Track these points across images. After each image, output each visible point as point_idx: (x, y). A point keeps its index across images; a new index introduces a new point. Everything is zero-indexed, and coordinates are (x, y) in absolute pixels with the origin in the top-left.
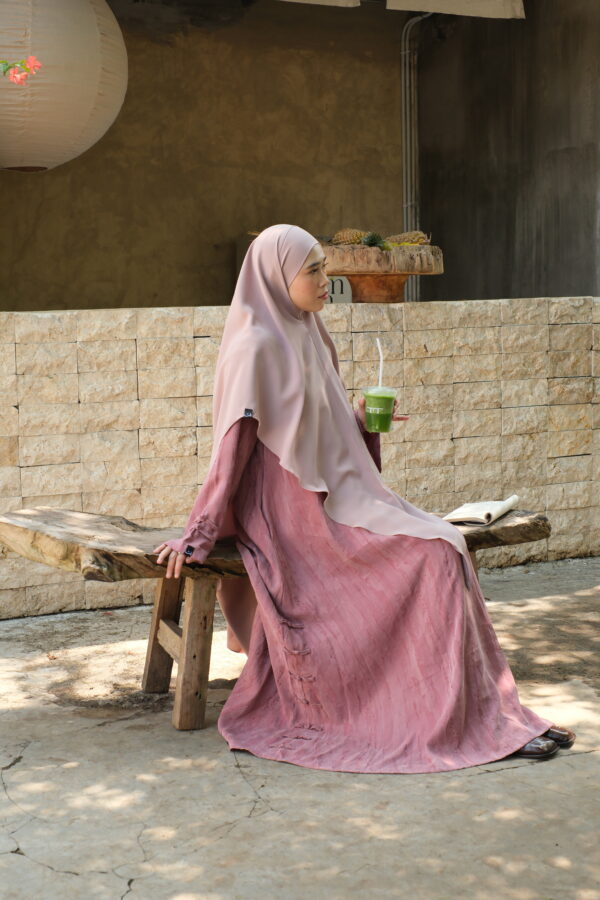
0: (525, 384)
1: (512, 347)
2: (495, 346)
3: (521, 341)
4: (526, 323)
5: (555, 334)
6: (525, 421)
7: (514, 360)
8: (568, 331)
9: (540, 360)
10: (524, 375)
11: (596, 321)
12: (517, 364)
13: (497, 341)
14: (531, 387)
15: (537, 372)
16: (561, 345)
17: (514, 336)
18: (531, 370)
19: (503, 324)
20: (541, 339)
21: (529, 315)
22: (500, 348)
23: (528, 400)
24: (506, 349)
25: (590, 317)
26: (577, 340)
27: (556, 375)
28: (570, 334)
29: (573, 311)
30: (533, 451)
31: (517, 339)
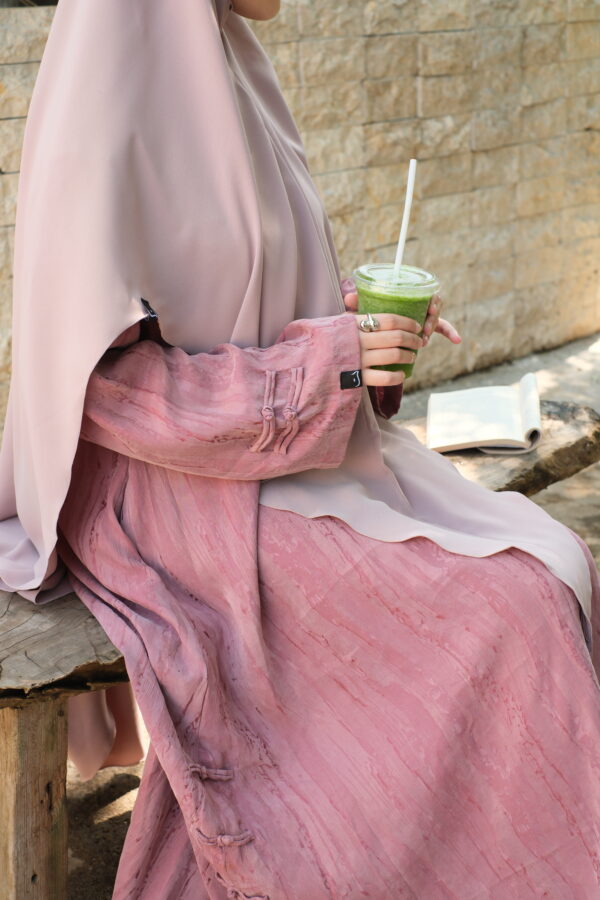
0: (333, 135)
1: (316, 76)
2: (292, 74)
3: (329, 66)
4: (334, 34)
5: (372, 52)
6: (336, 195)
7: (319, 97)
8: (389, 46)
9: (354, 95)
10: (332, 121)
11: (423, 29)
12: (323, 105)
13: (295, 67)
14: (343, 140)
15: (350, 114)
16: (380, 70)
17: (318, 58)
18: (341, 113)
19: (302, 37)
20: (355, 59)
21: (338, 22)
22: (298, 80)
23: (337, 162)
24: (307, 79)
25: (416, 23)
26: (400, 61)
27: (375, 118)
28: (392, 52)
29: (393, 13)
30: (347, 243)
31: (323, 62)
